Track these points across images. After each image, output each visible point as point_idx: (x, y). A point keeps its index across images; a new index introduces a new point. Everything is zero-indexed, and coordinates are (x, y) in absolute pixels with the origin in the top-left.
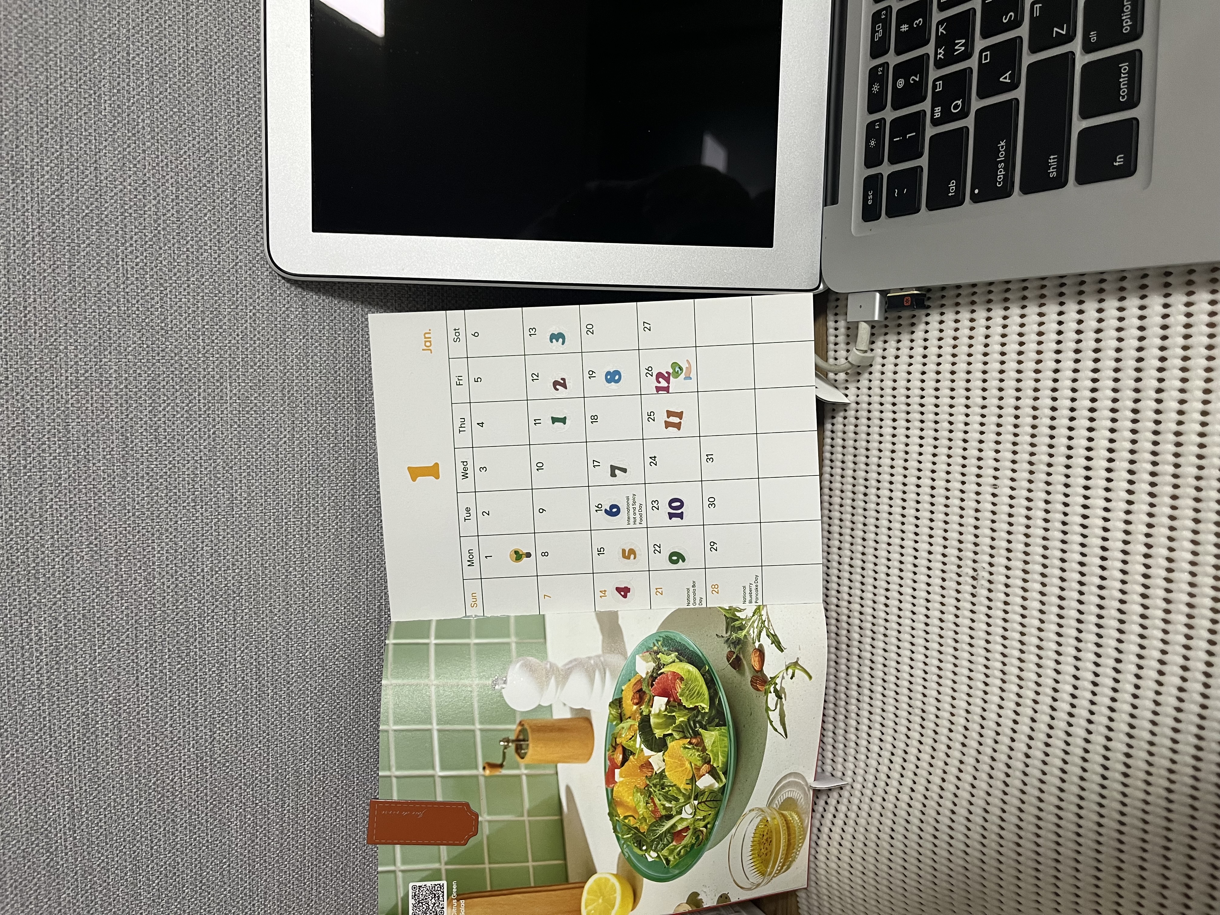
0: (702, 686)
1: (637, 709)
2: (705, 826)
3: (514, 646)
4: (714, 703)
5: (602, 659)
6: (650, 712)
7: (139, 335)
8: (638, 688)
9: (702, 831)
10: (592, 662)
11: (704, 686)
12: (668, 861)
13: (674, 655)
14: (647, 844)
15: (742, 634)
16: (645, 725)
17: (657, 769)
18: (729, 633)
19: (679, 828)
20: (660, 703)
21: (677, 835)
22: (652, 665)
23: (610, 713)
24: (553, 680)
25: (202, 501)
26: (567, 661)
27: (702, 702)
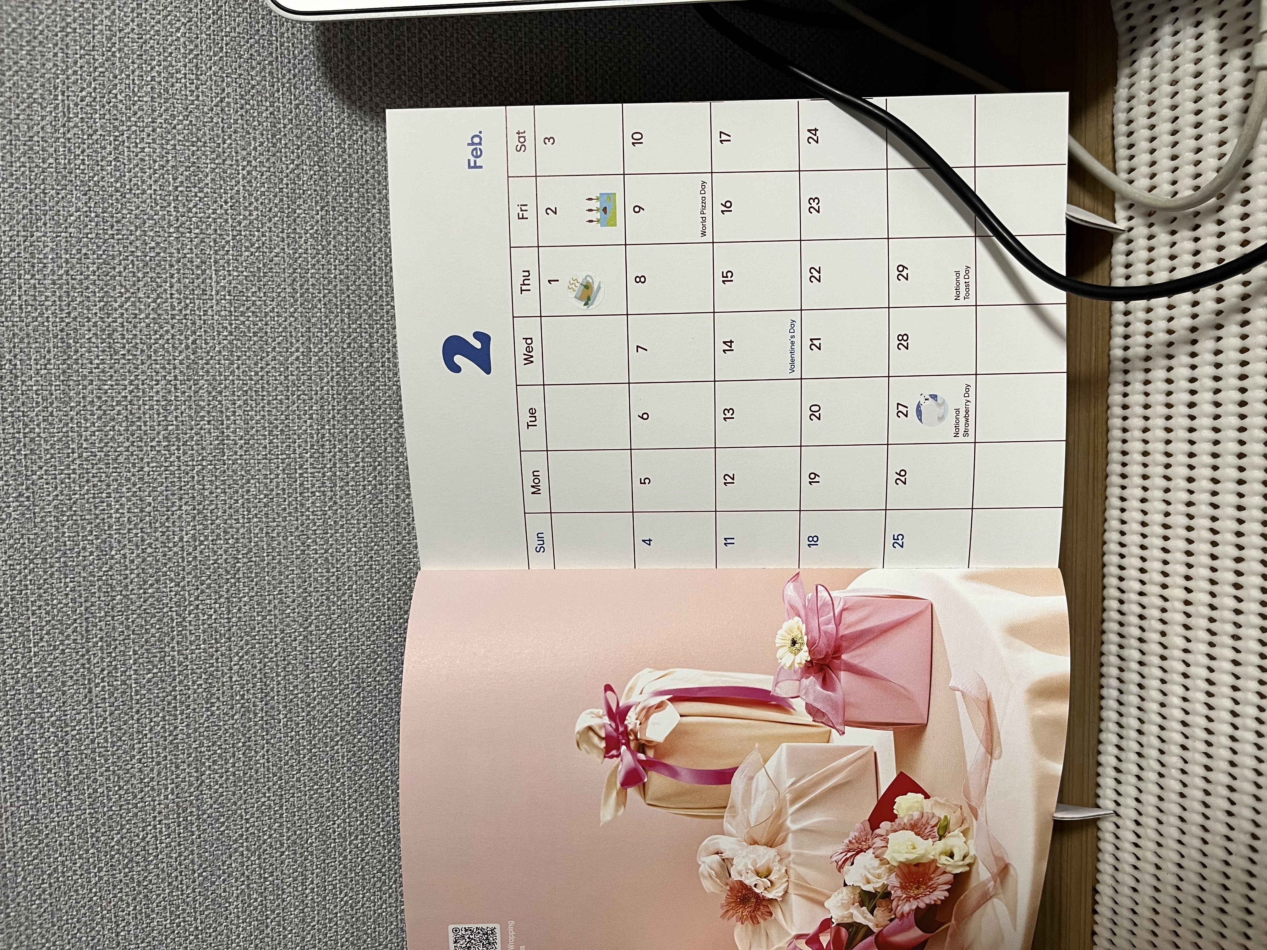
7: (85, 199)
25: (178, 440)
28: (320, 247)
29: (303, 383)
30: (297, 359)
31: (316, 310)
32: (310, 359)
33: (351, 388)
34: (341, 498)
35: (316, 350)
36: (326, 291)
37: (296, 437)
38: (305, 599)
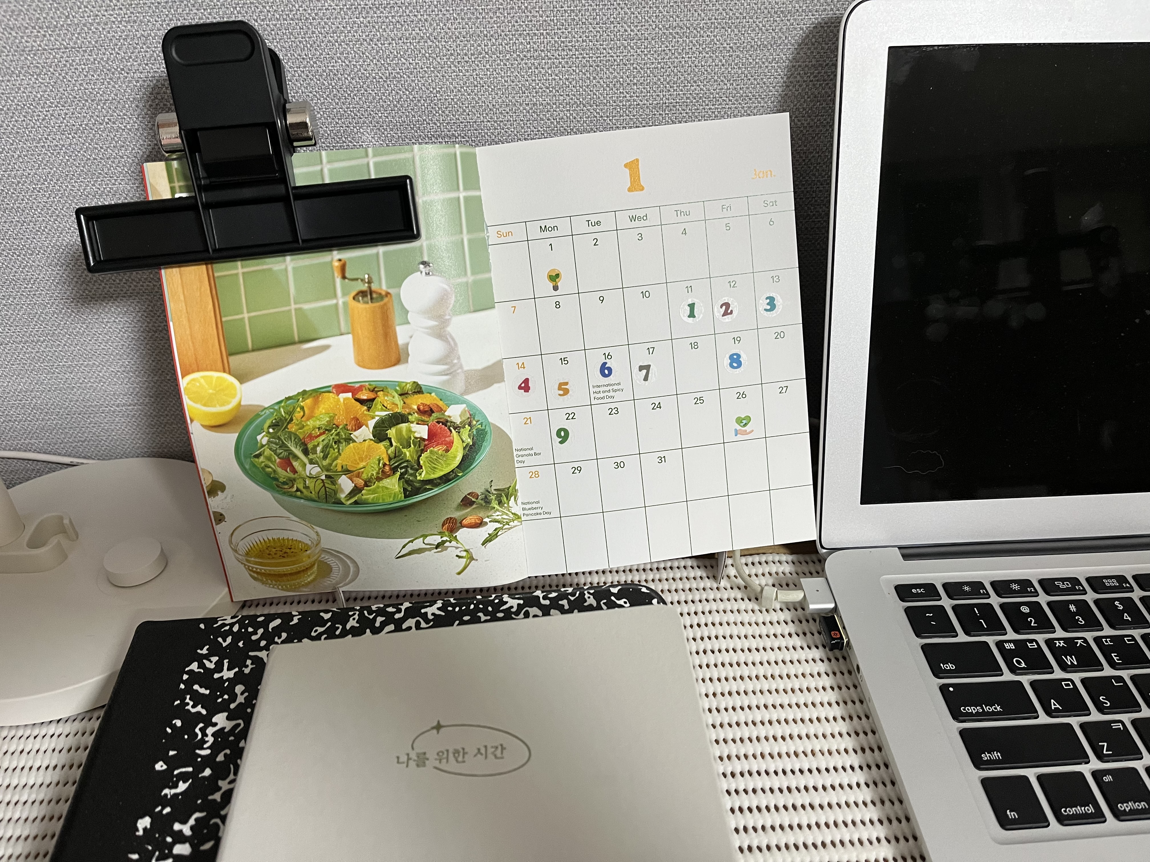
0: (442, 471)
1: (414, 409)
2: (298, 490)
3: (464, 280)
4: (427, 484)
5: (460, 371)
6: (412, 422)
8: (434, 409)
9: (292, 487)
10: (455, 361)
11: (442, 473)
12: (258, 456)
13: (470, 441)
14: (276, 433)
15: (495, 504)
16: (398, 419)
17: (355, 434)
18: (495, 492)
19: (296, 464)
20: (422, 431)
21: (287, 462)
22: (458, 421)
23: (407, 383)
24: (432, 323)
26: (453, 335)
27: (427, 472)
28: (704, 46)
29: (608, 35)
30: (626, 31)
31: (660, 44)
32: (625, 40)
33: (605, 70)
34: (526, 64)
35: (632, 44)
36: (673, 52)
37: (570, 30)
38: (450, 37)
